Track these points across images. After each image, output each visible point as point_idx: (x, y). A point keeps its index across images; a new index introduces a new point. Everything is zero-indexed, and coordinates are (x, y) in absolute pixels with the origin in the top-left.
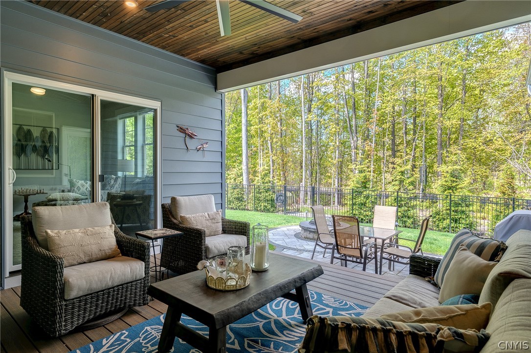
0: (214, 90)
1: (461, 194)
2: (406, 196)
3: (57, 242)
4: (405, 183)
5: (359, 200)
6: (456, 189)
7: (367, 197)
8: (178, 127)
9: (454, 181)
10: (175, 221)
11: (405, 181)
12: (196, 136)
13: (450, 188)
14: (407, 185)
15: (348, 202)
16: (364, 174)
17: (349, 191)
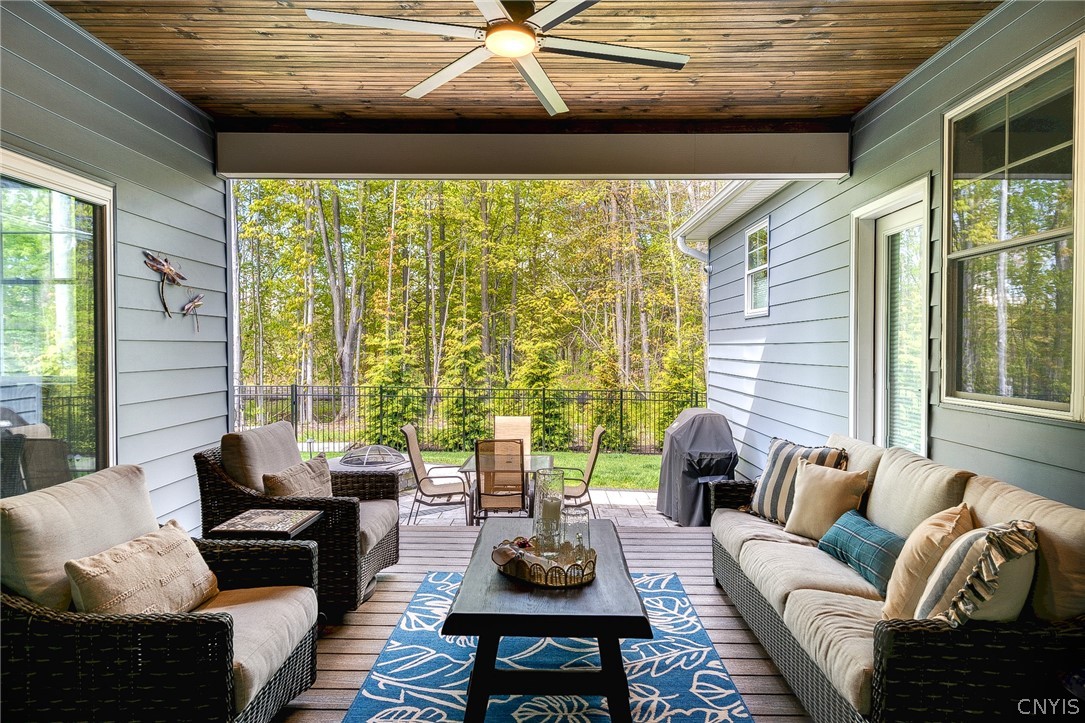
0: (212, 173)
1: (556, 387)
2: (472, 395)
3: (112, 586)
4: (470, 373)
5: (390, 408)
6: (548, 379)
7: (406, 401)
8: (146, 255)
9: (545, 367)
10: (253, 492)
11: (471, 369)
12: (183, 278)
13: (538, 379)
14: (476, 375)
15: (367, 414)
16: (400, 357)
17: (367, 391)
